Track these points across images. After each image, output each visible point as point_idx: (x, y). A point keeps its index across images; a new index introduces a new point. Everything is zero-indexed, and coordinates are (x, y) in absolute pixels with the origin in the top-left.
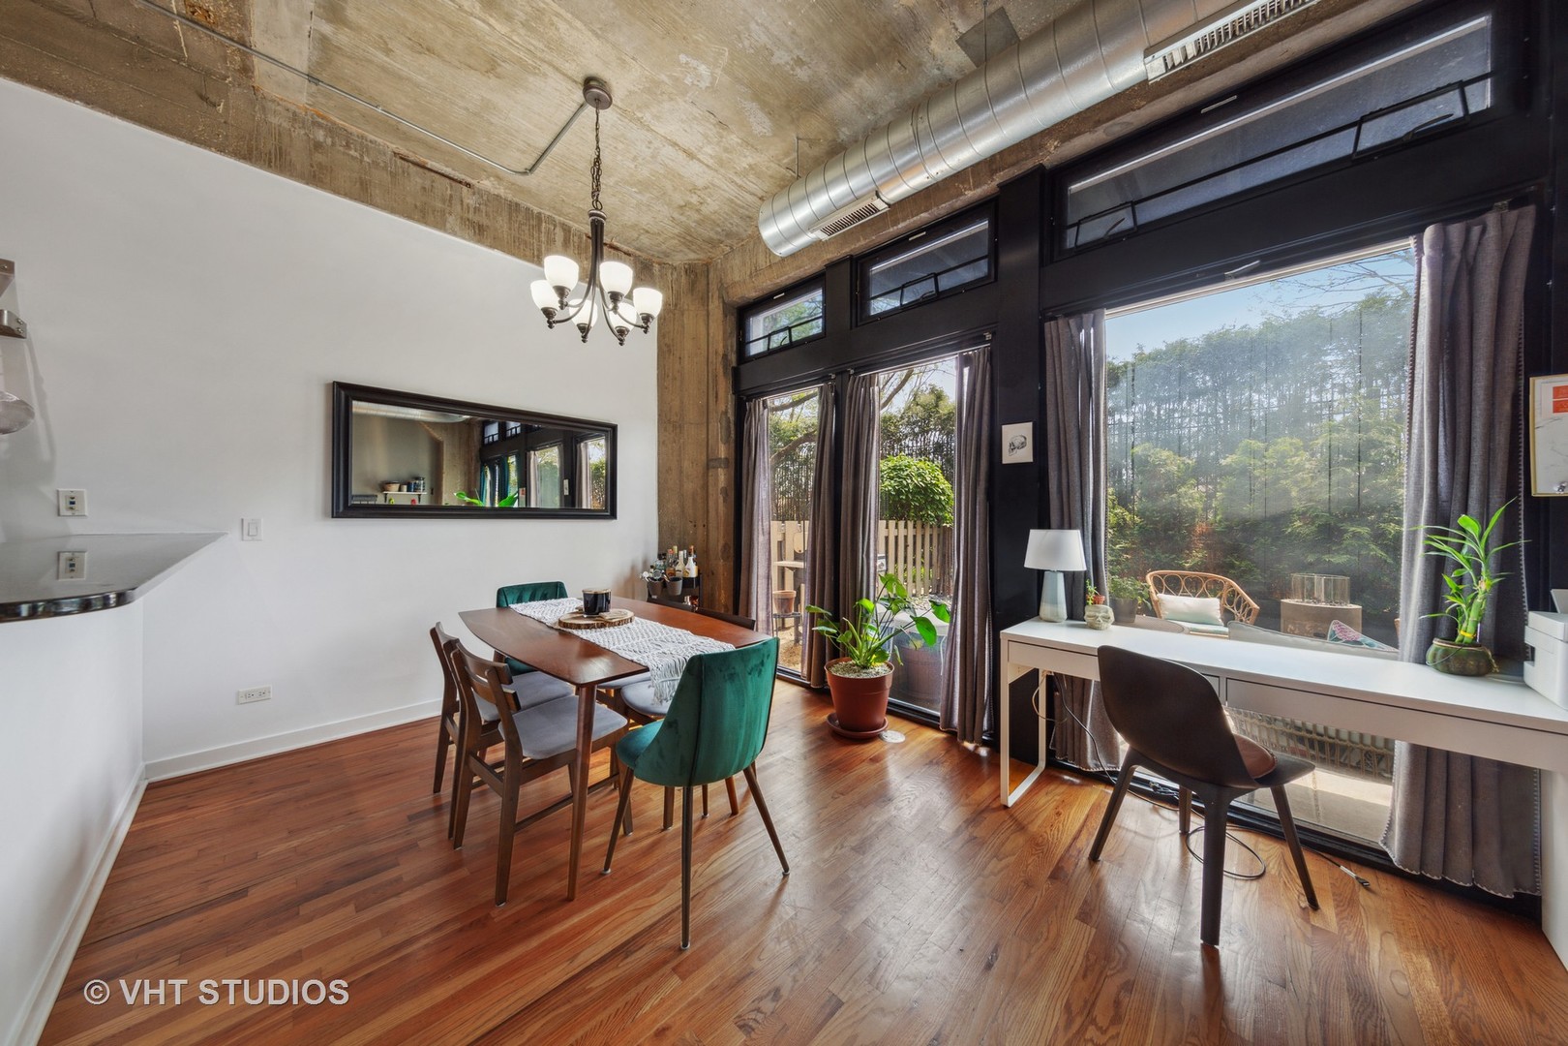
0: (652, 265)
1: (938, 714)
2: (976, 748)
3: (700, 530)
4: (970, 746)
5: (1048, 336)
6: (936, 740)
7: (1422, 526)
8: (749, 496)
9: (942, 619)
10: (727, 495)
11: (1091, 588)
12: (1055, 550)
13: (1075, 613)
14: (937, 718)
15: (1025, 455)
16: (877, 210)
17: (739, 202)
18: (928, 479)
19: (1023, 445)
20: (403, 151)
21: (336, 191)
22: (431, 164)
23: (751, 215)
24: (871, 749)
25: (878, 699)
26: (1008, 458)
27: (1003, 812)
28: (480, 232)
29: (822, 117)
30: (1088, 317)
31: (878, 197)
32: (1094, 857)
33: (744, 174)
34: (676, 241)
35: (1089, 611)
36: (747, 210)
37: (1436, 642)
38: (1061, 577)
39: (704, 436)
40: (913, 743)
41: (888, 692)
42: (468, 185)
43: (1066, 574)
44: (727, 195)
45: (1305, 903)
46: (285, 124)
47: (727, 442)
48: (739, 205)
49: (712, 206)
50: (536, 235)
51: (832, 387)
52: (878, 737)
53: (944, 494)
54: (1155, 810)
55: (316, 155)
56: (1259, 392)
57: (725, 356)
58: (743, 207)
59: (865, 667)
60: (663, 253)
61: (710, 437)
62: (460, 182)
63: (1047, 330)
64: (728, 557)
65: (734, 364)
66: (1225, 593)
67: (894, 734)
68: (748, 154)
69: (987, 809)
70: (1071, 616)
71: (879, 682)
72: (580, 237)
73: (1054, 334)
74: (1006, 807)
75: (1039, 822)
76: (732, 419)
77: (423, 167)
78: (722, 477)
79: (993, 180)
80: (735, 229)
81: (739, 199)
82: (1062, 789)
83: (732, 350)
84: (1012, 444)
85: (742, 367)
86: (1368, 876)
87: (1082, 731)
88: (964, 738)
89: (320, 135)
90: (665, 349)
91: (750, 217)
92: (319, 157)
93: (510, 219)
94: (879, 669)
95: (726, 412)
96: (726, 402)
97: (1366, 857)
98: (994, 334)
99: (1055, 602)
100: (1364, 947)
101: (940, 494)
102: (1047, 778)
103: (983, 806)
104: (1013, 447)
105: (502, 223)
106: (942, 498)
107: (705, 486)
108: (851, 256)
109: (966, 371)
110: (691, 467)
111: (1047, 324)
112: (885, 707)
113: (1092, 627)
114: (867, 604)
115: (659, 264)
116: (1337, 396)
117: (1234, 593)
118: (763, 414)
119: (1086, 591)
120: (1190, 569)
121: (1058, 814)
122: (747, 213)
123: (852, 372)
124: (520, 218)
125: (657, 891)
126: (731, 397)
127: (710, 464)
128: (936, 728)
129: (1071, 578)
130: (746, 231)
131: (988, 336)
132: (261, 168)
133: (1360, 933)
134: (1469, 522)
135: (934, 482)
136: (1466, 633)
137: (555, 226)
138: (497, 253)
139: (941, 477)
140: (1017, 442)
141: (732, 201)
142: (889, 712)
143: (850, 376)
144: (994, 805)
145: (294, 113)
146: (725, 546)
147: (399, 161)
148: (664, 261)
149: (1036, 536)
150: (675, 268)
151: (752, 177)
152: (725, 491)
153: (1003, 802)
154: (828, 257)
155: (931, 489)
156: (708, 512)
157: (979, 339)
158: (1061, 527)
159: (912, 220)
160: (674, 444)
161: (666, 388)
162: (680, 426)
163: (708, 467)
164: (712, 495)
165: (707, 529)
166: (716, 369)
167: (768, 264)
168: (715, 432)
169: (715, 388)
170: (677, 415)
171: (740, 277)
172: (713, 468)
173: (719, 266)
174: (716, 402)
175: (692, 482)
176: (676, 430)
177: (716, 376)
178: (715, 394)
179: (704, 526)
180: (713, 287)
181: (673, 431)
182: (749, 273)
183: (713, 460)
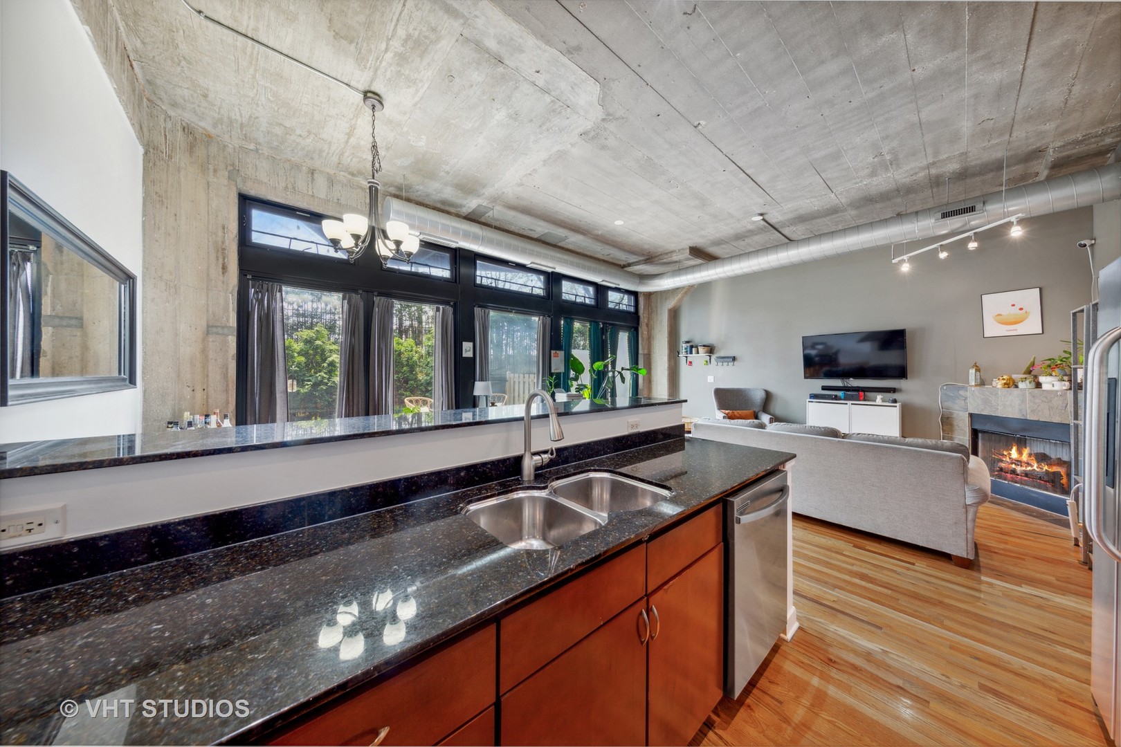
0: (143, 97)
3: (199, 394)
12: (485, 388)
15: (470, 354)
19: (470, 350)
26: (465, 355)
30: (486, 310)
31: (457, 243)
38: (484, 397)
39: (203, 301)
43: (486, 396)
51: (361, 298)
61: (210, 303)
63: (474, 310)
73: (477, 312)
84: (466, 350)
90: (155, 196)
98: (455, 304)
107: (205, 352)
109: (438, 314)
110: (189, 330)
111: (474, 308)
118: (276, 296)
123: (376, 293)
127: (210, 330)
131: (452, 304)
143: (374, 295)
150: (170, 117)
156: (207, 376)
157: (447, 303)
160: (167, 304)
161: (157, 241)
162: (175, 286)
163: (208, 333)
164: (216, 360)
165: (207, 392)
166: (223, 242)
167: (310, 193)
168: (222, 301)
169: (221, 260)
170: (171, 273)
171: (269, 180)
172: (217, 334)
173: (230, 150)
174: (223, 273)
175: (190, 346)
176: (170, 289)
177: (223, 249)
178: (221, 266)
179: (204, 390)
180: (216, 162)
181: (166, 290)
182: (284, 185)
183: (216, 327)
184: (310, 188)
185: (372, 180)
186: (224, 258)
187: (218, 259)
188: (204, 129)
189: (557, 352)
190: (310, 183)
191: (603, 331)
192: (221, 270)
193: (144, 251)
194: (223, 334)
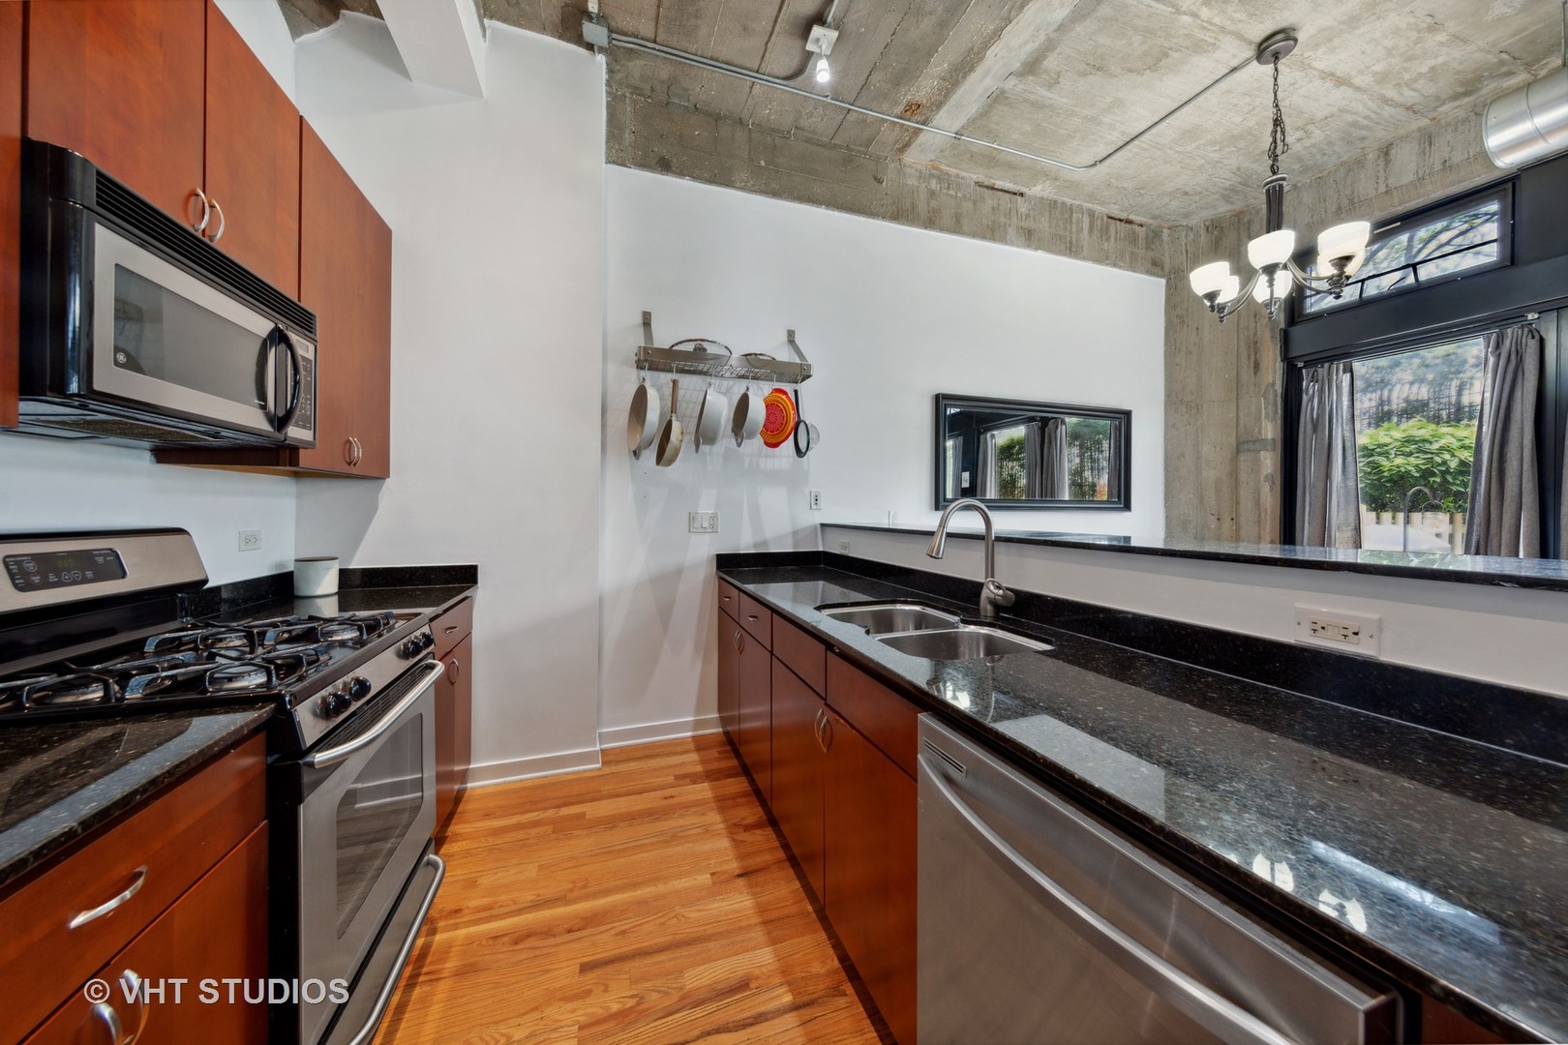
0: (1162, 231)
3: (1226, 524)
10: (1273, 482)
20: (981, 178)
21: (941, 230)
22: (999, 184)
28: (1030, 238)
39: (1232, 414)
42: (1022, 195)
46: (916, 184)
47: (1274, 419)
50: (1068, 227)
55: (933, 201)
61: (1241, 414)
62: (1015, 194)
65: (1282, 326)
72: (1102, 219)
76: (1279, 391)
77: (992, 188)
78: (1269, 462)
83: (1280, 310)
85: (1294, 328)
89: (934, 184)
90: (1176, 321)
92: (934, 203)
93: (1050, 217)
95: (1273, 384)
96: (1273, 372)
105: (1044, 225)
107: (1234, 475)
110: (1213, 450)
115: (1169, 228)
124: (1057, 214)
126: (1279, 366)
127: (1242, 446)
132: (903, 224)
137: (1083, 214)
138: (1040, 254)
145: (920, 172)
147: (978, 188)
150: (1192, 228)
152: (1272, 478)
156: (1237, 503)
160: (1188, 427)
161: (1177, 365)
162: (1197, 405)
163: (1238, 451)
164: (1248, 484)
165: (1239, 523)
166: (1255, 335)
168: (1253, 409)
169: (1252, 358)
170: (1192, 394)
172: (1249, 450)
174: (1255, 374)
175: (1215, 469)
176: (1191, 411)
177: (1256, 342)
178: (1252, 365)
179: (1235, 519)
181: (1187, 413)
182: (1335, 208)
183: (1247, 442)
185: (1275, 177)
186: (1256, 354)
187: (1249, 358)
188: (1229, 211)
192: (1252, 370)
194: (1254, 451)
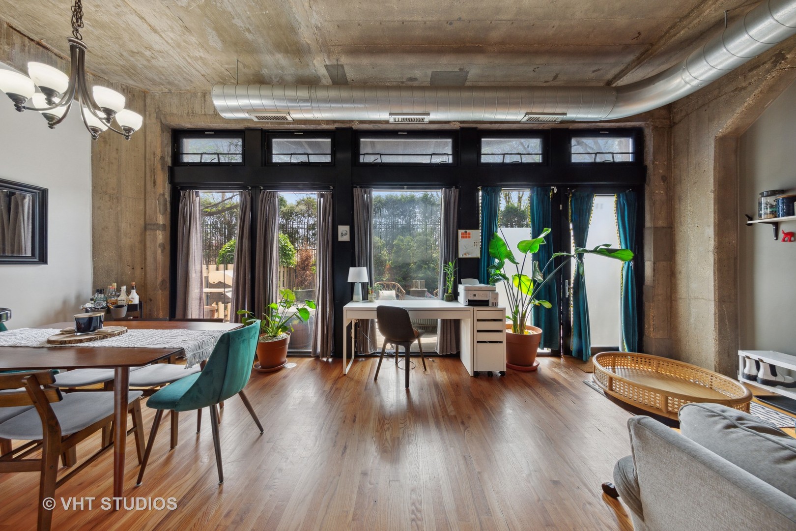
1: (311, 350)
2: (328, 359)
3: (138, 271)
4: (325, 359)
5: (354, 194)
6: (310, 361)
7: (443, 265)
8: (185, 250)
9: (311, 308)
10: (164, 248)
11: (369, 288)
12: (359, 275)
13: (365, 298)
14: (310, 352)
15: (347, 238)
16: (287, 119)
17: (185, 70)
18: (283, 243)
19: (346, 234)
23: (192, 80)
24: (282, 373)
25: (283, 350)
26: (340, 239)
27: (344, 377)
29: (255, 59)
30: (368, 190)
31: (289, 115)
32: (376, 379)
33: (196, 59)
34: (119, 69)
35: (369, 296)
36: (191, 77)
37: (445, 294)
38: (360, 284)
39: (142, 207)
40: (301, 365)
41: (287, 346)
43: (361, 283)
44: (177, 63)
45: (424, 370)
47: (164, 213)
48: (185, 72)
49: (161, 62)
51: (249, 193)
52: (283, 367)
53: (291, 251)
54: (388, 360)
56: (400, 218)
57: (162, 158)
58: (188, 74)
59: (275, 336)
60: (101, 70)
61: (147, 208)
63: (354, 191)
64: (165, 288)
65: (170, 164)
66: (397, 288)
67: (290, 365)
68: (201, 51)
69: (339, 378)
70: (363, 299)
71: (283, 341)
73: (357, 194)
74: (345, 375)
75: (357, 376)
76: (168, 199)
78: (161, 237)
79: (334, 125)
80: (176, 82)
81: (186, 69)
82: (361, 363)
83: (168, 155)
84: (342, 233)
85: (176, 168)
86: (434, 359)
87: (366, 339)
88: (323, 356)
91: (191, 81)
94: (282, 335)
95: (164, 195)
96: (164, 188)
97: (433, 355)
98: (334, 187)
99: (358, 294)
100: (435, 375)
101: (289, 251)
102: (355, 361)
103: (337, 378)
104: (342, 235)
106: (290, 253)
107: (143, 242)
108: (262, 129)
109: (322, 199)
110: (129, 227)
111: (354, 189)
112: (286, 354)
113: (371, 302)
114: (273, 305)
115: (94, 75)
116: (419, 223)
117: (398, 288)
118: (195, 200)
119: (368, 289)
120: (385, 281)
121: (362, 371)
122: (190, 78)
123: (262, 188)
125: (187, 474)
126: (167, 185)
127: (147, 226)
128: (310, 357)
129: (364, 285)
130: (185, 86)
131: (331, 188)
133: (434, 372)
134: (450, 263)
135: (286, 245)
136: (450, 291)
139: (289, 242)
140: (344, 232)
141: (180, 68)
142: (288, 356)
143: (261, 190)
144: (341, 376)
146: (163, 281)
148: (100, 75)
149: (352, 270)
151: (200, 62)
152: (163, 246)
153: (344, 373)
154: (248, 125)
155: (284, 248)
156: (145, 259)
157: (327, 188)
158: (359, 266)
159: (297, 126)
160: (111, 210)
161: (103, 168)
162: (117, 198)
163: (145, 229)
164: (151, 248)
165: (145, 271)
166: (154, 165)
167: (203, 113)
168: (153, 206)
169: (153, 177)
170: (113, 189)
171: (178, 112)
172: (151, 229)
173: (157, 97)
174: (154, 186)
175: (130, 238)
176: (112, 200)
177: (154, 169)
178: (152, 181)
179: (142, 268)
180: (150, 109)
181: (109, 201)
182: (186, 112)
183: (150, 224)
184: (203, 108)
187: (151, 178)
188: (137, 86)
189: (468, 231)
190: (203, 105)
191: (560, 198)
192: (152, 184)
193: (93, 176)
